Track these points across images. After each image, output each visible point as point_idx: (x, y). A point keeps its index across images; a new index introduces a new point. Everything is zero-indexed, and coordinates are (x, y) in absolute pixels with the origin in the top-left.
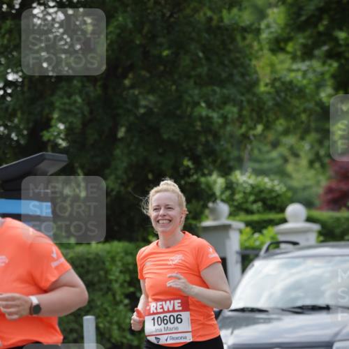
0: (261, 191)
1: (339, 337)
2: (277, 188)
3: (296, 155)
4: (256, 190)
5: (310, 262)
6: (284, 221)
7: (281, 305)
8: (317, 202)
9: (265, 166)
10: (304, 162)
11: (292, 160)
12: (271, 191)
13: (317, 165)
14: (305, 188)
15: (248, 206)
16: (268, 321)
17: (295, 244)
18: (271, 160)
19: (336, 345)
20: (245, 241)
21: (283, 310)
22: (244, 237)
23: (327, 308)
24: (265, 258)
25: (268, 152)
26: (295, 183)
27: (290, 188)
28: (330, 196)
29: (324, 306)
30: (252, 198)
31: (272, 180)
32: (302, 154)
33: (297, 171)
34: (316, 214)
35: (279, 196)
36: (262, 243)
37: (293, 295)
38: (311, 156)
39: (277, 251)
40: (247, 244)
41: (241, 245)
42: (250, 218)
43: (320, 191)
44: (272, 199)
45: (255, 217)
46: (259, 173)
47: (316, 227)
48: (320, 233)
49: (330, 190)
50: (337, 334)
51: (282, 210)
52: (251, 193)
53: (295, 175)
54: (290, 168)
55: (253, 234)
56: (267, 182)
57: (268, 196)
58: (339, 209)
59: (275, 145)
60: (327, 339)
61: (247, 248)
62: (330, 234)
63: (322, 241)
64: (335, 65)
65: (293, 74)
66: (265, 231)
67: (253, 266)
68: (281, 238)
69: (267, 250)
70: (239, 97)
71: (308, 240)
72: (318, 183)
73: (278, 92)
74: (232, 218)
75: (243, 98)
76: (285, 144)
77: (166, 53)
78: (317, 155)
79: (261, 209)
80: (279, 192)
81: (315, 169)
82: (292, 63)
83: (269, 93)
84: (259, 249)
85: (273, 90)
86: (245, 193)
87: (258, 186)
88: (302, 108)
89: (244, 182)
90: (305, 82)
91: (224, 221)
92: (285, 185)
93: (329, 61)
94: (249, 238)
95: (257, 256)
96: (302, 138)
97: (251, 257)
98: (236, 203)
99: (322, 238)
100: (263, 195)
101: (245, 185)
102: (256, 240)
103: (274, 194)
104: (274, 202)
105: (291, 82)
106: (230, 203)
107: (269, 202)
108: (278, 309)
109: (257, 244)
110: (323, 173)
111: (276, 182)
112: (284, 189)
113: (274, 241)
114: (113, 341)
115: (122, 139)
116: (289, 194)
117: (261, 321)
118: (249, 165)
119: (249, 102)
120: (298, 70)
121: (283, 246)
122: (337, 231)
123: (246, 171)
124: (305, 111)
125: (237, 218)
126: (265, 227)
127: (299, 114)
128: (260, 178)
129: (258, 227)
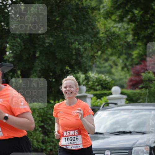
0: (101, 81)
1: (135, 146)
2: (108, 79)
3: (116, 65)
4: (98, 80)
5: (122, 112)
6: (111, 94)
7: (109, 131)
8: (126, 86)
9: (103, 69)
10: (120, 68)
11: (114, 67)
12: (105, 80)
13: (125, 69)
14: (120, 79)
15: (95, 87)
16: (103, 138)
17: (116, 104)
18: (105, 67)
19: (134, 149)
20: (94, 103)
21: (110, 133)
22: (93, 101)
23: (130, 133)
24: (102, 110)
25: (104, 63)
26: (116, 77)
27: (113, 80)
28: (131, 83)
29: (129, 131)
30: (96, 84)
31: (105, 76)
32: (119, 64)
33: (117, 72)
34: (125, 91)
35: (108, 83)
36: (101, 104)
37: (115, 126)
38: (123, 65)
39: (108, 107)
40: (94, 104)
41: (92, 104)
42: (95, 92)
43: (127, 81)
44: (105, 84)
45: (98, 92)
46: (99, 72)
47: (125, 97)
48: (127, 100)
49: (131, 80)
50: (134, 144)
51: (110, 89)
52: (96, 82)
53: (116, 74)
54: (113, 70)
55: (97, 99)
56: (103, 77)
57: (104, 83)
58: (135, 89)
59: (107, 60)
60: (130, 146)
61: (94, 106)
62: (131, 100)
63: (128, 103)
64: (133, 25)
65: (114, 29)
66: (102, 99)
67: (97, 114)
68: (109, 102)
69: (103, 107)
70: (91, 39)
71: (121, 102)
72: (126, 77)
73: (108, 37)
74: (87, 92)
75: (93, 40)
76: (111, 60)
77: (57, 19)
78: (125, 64)
79: (101, 89)
80: (109, 81)
81: (125, 71)
82: (114, 24)
83: (104, 37)
84: (100, 106)
85: (106, 36)
86: (93, 81)
87: (99, 78)
88: (118, 44)
89: (93, 76)
90: (120, 32)
91: (84, 94)
92: (111, 78)
93: (131, 23)
94: (95, 101)
95: (99, 109)
96: (119, 57)
97: (96, 110)
98: (89, 86)
99: (128, 102)
100: (101, 82)
101: (93, 78)
102: (98, 102)
103: (106, 82)
104: (106, 86)
105: (114, 32)
106: (87, 86)
107: (104, 86)
108: (108, 133)
109: (99, 104)
110: (128, 73)
111: (107, 77)
112: (111, 80)
113: (106, 103)
114: (34, 147)
115: (38, 57)
116: (113, 82)
117: (101, 138)
118: (95, 69)
119: (95, 41)
120: (117, 27)
121: (110, 105)
122: (134, 98)
123: (94, 72)
124: (120, 45)
125: (90, 93)
126: (102, 97)
127: (117, 46)
128: (100, 75)
129: (99, 97)
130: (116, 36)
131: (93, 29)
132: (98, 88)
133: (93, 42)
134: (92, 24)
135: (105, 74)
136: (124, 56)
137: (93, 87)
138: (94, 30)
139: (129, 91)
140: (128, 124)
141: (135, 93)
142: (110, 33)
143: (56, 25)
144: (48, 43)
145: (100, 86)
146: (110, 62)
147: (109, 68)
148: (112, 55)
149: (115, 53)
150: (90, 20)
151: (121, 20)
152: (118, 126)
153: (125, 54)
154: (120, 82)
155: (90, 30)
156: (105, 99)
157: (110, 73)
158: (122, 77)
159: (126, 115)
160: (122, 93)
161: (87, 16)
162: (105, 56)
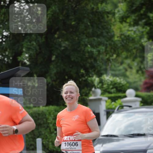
1: (150, 148)
2: (122, 82)
3: (131, 68)
4: (113, 83)
5: (137, 115)
6: (125, 97)
7: (124, 134)
8: (140, 88)
9: (117, 73)
10: (134, 71)
11: (129, 70)
12: (120, 83)
13: (140, 72)
14: (135, 82)
15: (110, 90)
16: (118, 140)
17: (130, 107)
18: (120, 70)
19: (148, 151)
21: (125, 136)
22: (108, 104)
24: (117, 113)
25: (118, 66)
26: (130, 80)
27: (128, 82)
28: (146, 86)
29: (143, 134)
30: (111, 87)
31: (120, 79)
32: (133, 67)
33: (131, 75)
34: (140, 93)
35: (123, 86)
36: (116, 107)
37: (129, 129)
38: (138, 68)
39: (122, 110)
40: (109, 107)
41: (106, 107)
42: (110, 95)
43: (141, 83)
44: (120, 87)
45: (113, 95)
46: (114, 75)
47: (140, 99)
48: (141, 102)
49: (146, 83)
50: (149, 146)
51: (125, 92)
52: (111, 85)
53: (130, 77)
54: (128, 73)
55: (112, 102)
56: (118, 80)
57: (118, 86)
58: (149, 91)
59: (122, 63)
60: (144, 148)
61: (109, 109)
62: (146, 103)
63: (142, 106)
64: (148, 28)
65: (129, 33)
66: (117, 101)
67: (111, 116)
68: (124, 104)
69: (118, 109)
70: (106, 42)
71: (136, 105)
72: (140, 80)
73: (123, 40)
74: (102, 95)
75: (108, 43)
76: (126, 63)
77: (73, 23)
78: (140, 67)
79: (115, 91)
80: (123, 84)
81: (139, 74)
82: (129, 28)
83: (119, 41)
84: (114, 109)
85: (120, 39)
86: (108, 84)
87: (114, 81)
88: (133, 47)
89: (108, 80)
90: (135, 36)
91: (99, 97)
92: (126, 81)
93: (146, 27)
94: (110, 104)
95: (113, 112)
96: (133, 60)
97: (111, 112)
98: (104, 89)
99: (142, 104)
100: (116, 85)
101: (108, 81)
102: (113, 105)
103: (121, 85)
104: (121, 88)
105: (129, 36)
106: (102, 89)
107: (119, 89)
108: (123, 135)
109: (114, 107)
110: (143, 76)
111: (122, 80)
112: (125, 83)
113: (121, 105)
114: (50, 149)
115: (54, 61)
116: (128, 85)
117: (115, 140)
118: (110, 72)
119: (110, 45)
120: (132, 30)
121: (125, 108)
122: (149, 101)
123: (109, 75)
124: (135, 48)
125: (105, 95)
126: (117, 99)
127: (132, 50)
128: (115, 78)
129: (114, 99)
130: (131, 39)
131: (107, 33)
132: (112, 90)
133: (108, 45)
134: (107, 28)
135: (120, 77)
136: (138, 59)
137: (108, 90)
138: (109, 34)
139: (144, 94)
140: (142, 126)
141: (149, 96)
142: (125, 36)
143: (71, 30)
144: (64, 47)
145: (115, 89)
146: (125, 65)
147: (123, 71)
148: (126, 58)
149: (130, 56)
150: (105, 24)
151: (136, 23)
152: (133, 129)
153: (140, 57)
154: (135, 85)
155: (105, 34)
156: (119, 101)
157: (124, 76)
158: (137, 80)
159: (140, 117)
160: (137, 96)
161: (102, 20)
162: (120, 60)
